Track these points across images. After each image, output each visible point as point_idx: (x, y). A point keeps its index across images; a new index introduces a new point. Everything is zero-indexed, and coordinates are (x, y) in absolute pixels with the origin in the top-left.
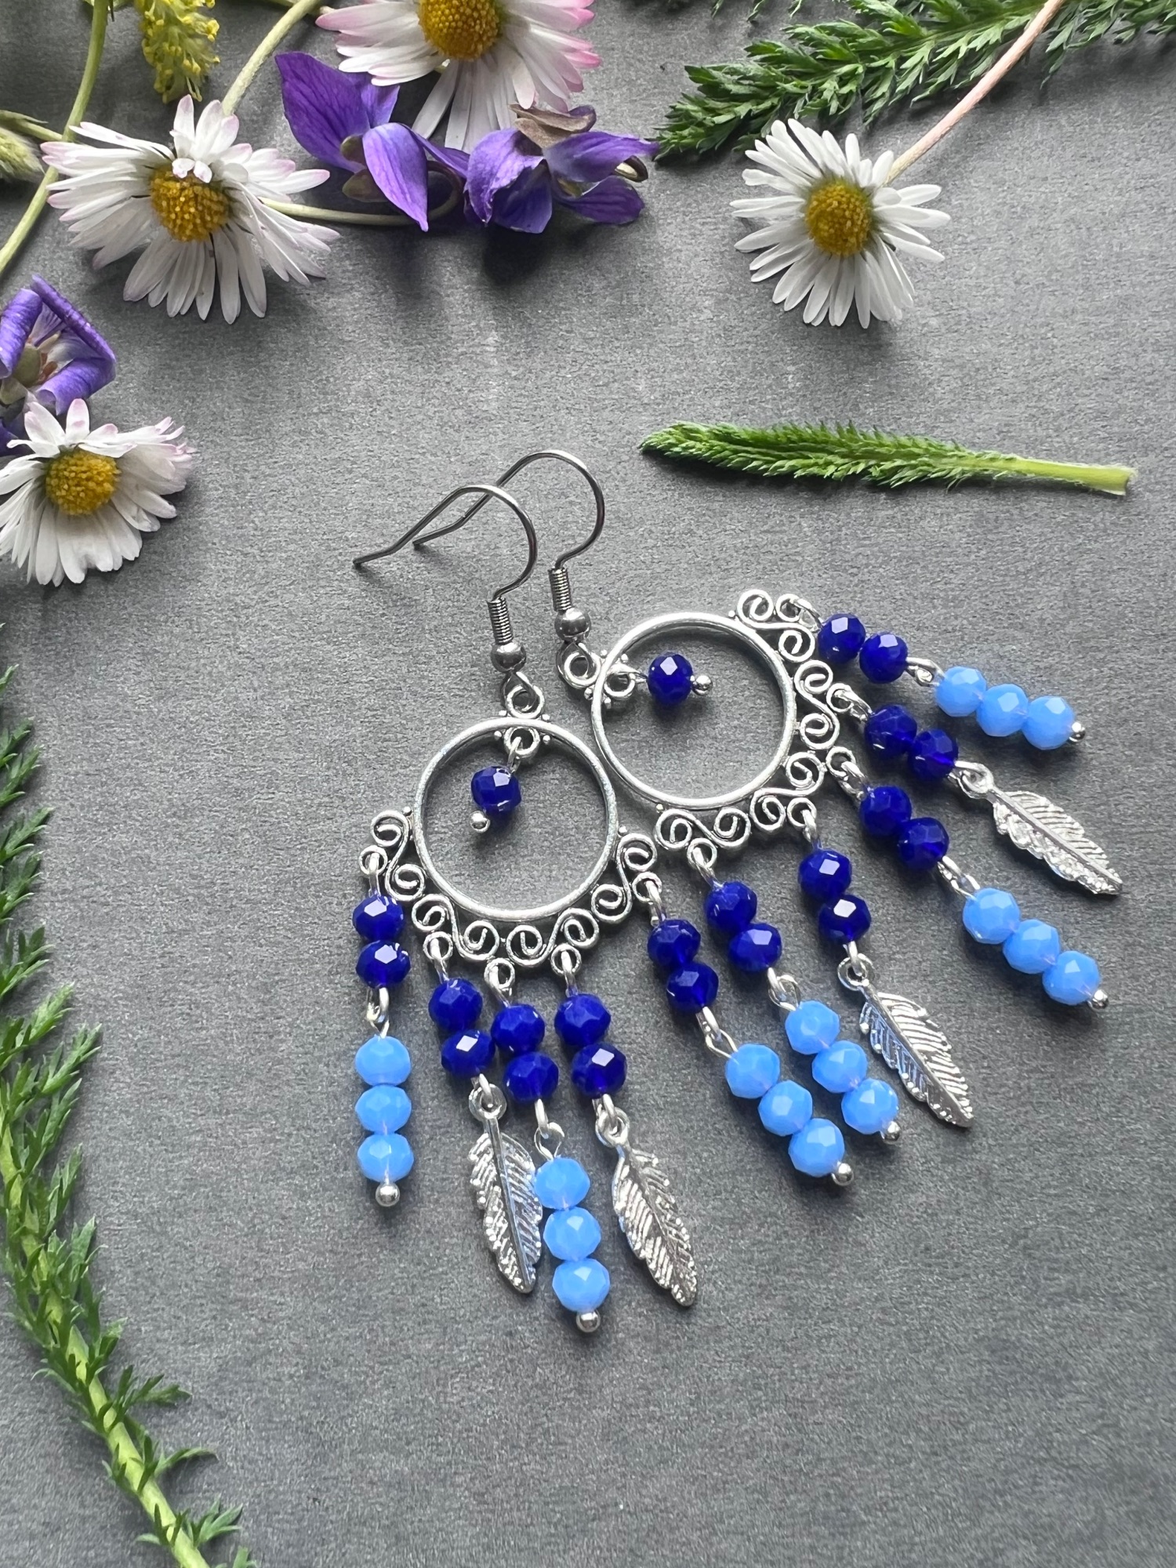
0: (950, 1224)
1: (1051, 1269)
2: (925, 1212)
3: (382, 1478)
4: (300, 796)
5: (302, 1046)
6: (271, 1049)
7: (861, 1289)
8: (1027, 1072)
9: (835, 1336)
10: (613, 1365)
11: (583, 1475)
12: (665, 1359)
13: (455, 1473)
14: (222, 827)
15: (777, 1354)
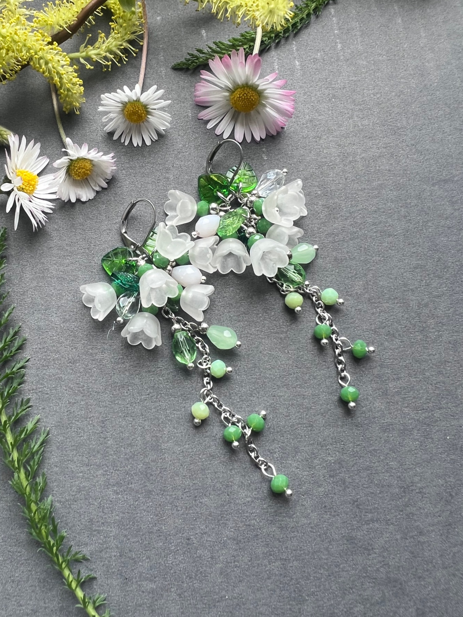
0: (332, 498)
1: (366, 512)
2: (324, 494)
3: (147, 590)
4: (113, 356)
5: (116, 442)
6: (106, 443)
7: (304, 521)
8: (356, 446)
9: (296, 537)
10: (223, 549)
11: (214, 587)
12: (240, 546)
13: (171, 588)
14: (86, 366)
15: (277, 543)
